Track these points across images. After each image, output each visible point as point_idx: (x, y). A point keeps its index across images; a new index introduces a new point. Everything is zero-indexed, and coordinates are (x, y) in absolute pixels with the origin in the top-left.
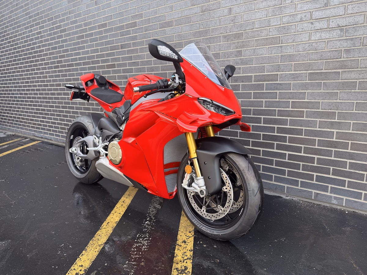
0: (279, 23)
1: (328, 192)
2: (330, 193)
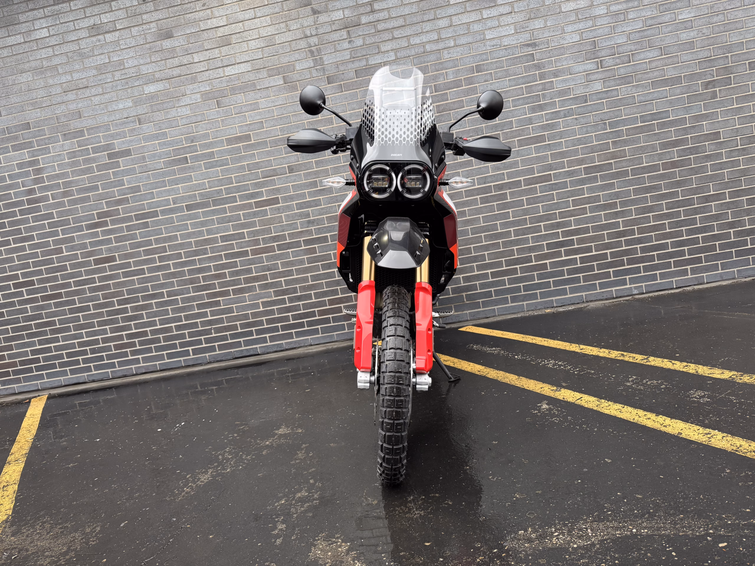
0: (541, 121)
1: (627, 285)
2: (630, 284)
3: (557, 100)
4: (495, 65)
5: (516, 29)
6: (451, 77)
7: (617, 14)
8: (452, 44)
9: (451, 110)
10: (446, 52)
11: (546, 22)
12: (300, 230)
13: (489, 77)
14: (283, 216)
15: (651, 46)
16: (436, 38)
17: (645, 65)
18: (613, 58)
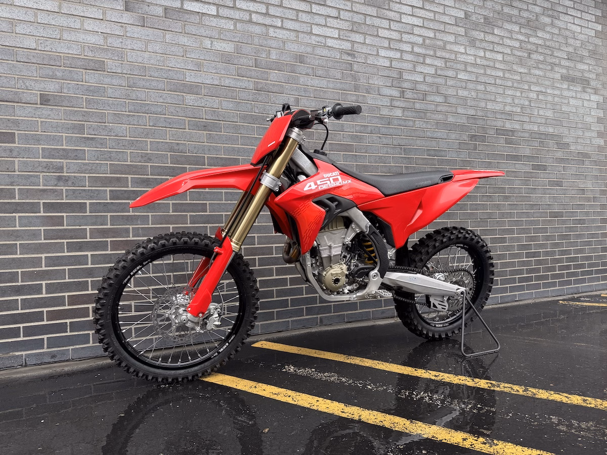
3: (366, 115)
4: (317, 62)
5: (339, 35)
6: (274, 58)
7: (418, 55)
8: (279, 25)
9: (269, 92)
10: (271, 30)
11: (365, 39)
12: (41, 187)
13: (310, 71)
14: (16, 163)
15: (439, 92)
16: (264, 11)
17: (433, 107)
18: (412, 92)
